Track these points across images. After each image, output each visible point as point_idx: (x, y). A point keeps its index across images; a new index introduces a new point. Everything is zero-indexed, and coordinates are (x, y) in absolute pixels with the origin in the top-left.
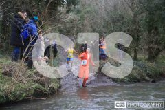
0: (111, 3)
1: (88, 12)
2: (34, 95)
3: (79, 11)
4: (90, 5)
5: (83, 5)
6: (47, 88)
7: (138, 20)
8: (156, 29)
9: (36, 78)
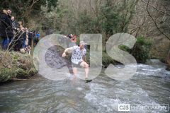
1: (65, 12)
2: (17, 77)
3: (58, 11)
4: (67, 7)
5: (62, 6)
6: (27, 72)
8: (111, 31)
9: (19, 64)
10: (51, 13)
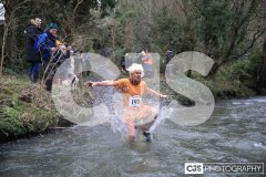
0: (160, 5)
3: (118, 14)
7: (192, 26)
10: (107, 18)
